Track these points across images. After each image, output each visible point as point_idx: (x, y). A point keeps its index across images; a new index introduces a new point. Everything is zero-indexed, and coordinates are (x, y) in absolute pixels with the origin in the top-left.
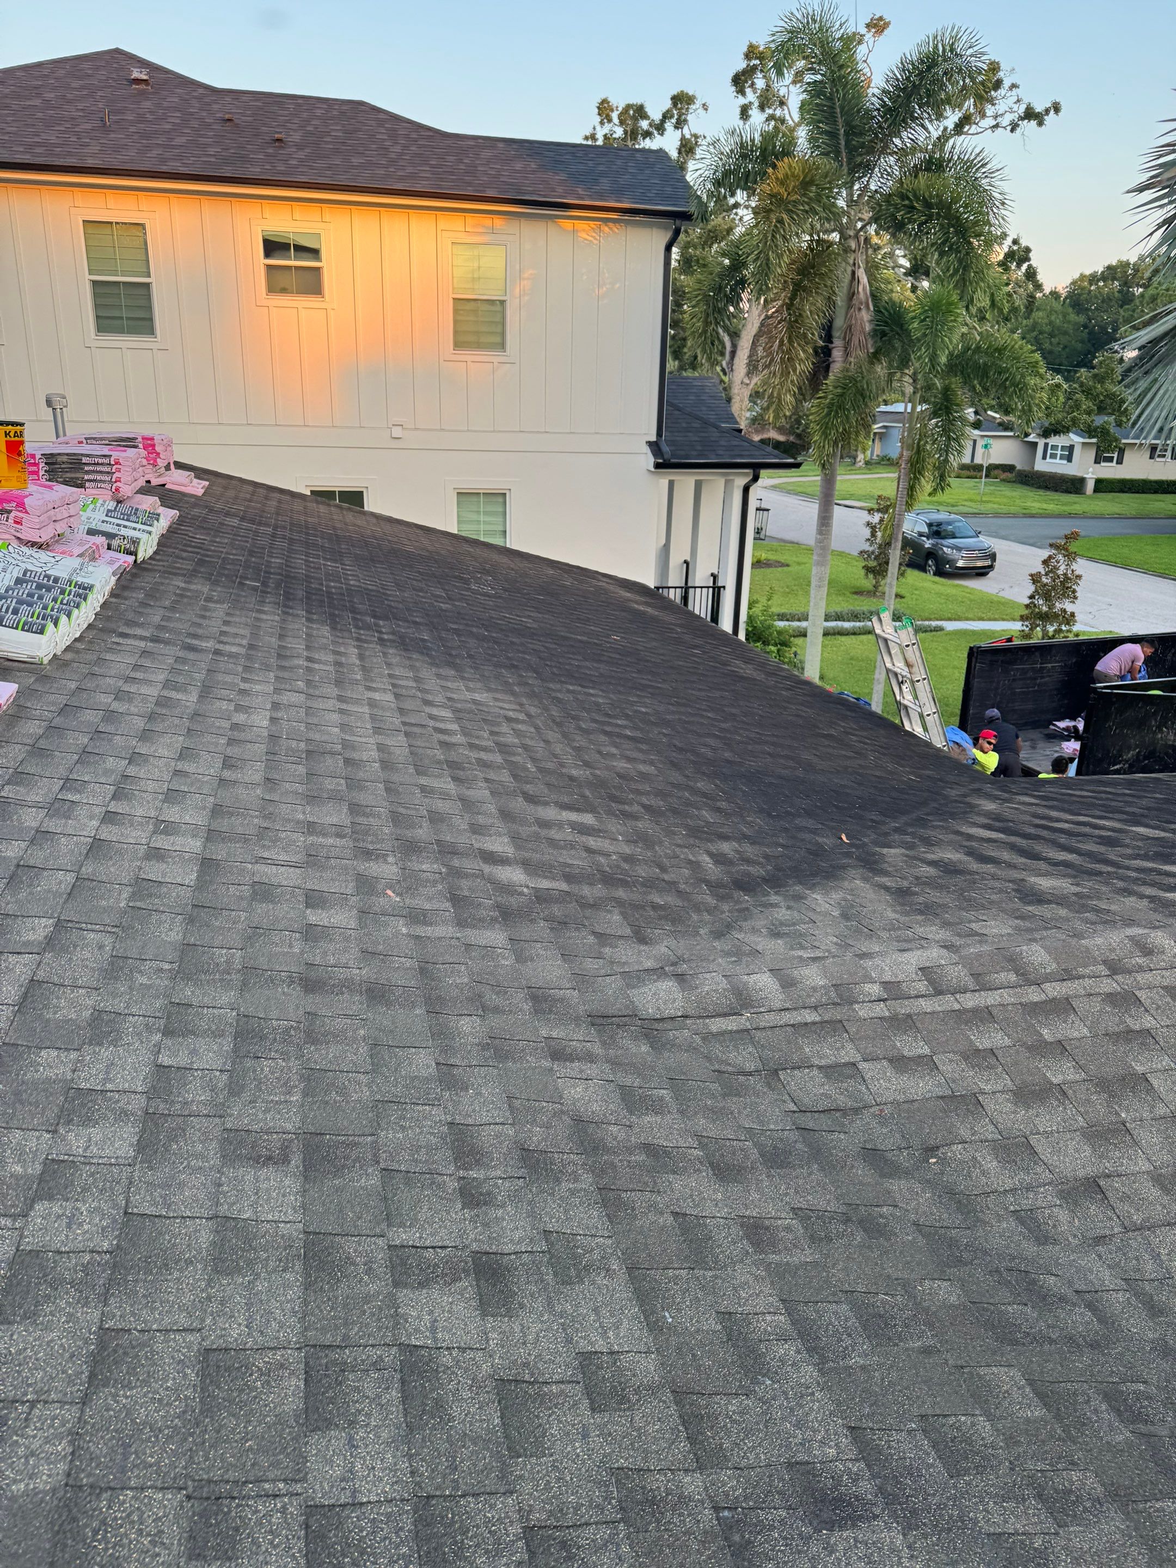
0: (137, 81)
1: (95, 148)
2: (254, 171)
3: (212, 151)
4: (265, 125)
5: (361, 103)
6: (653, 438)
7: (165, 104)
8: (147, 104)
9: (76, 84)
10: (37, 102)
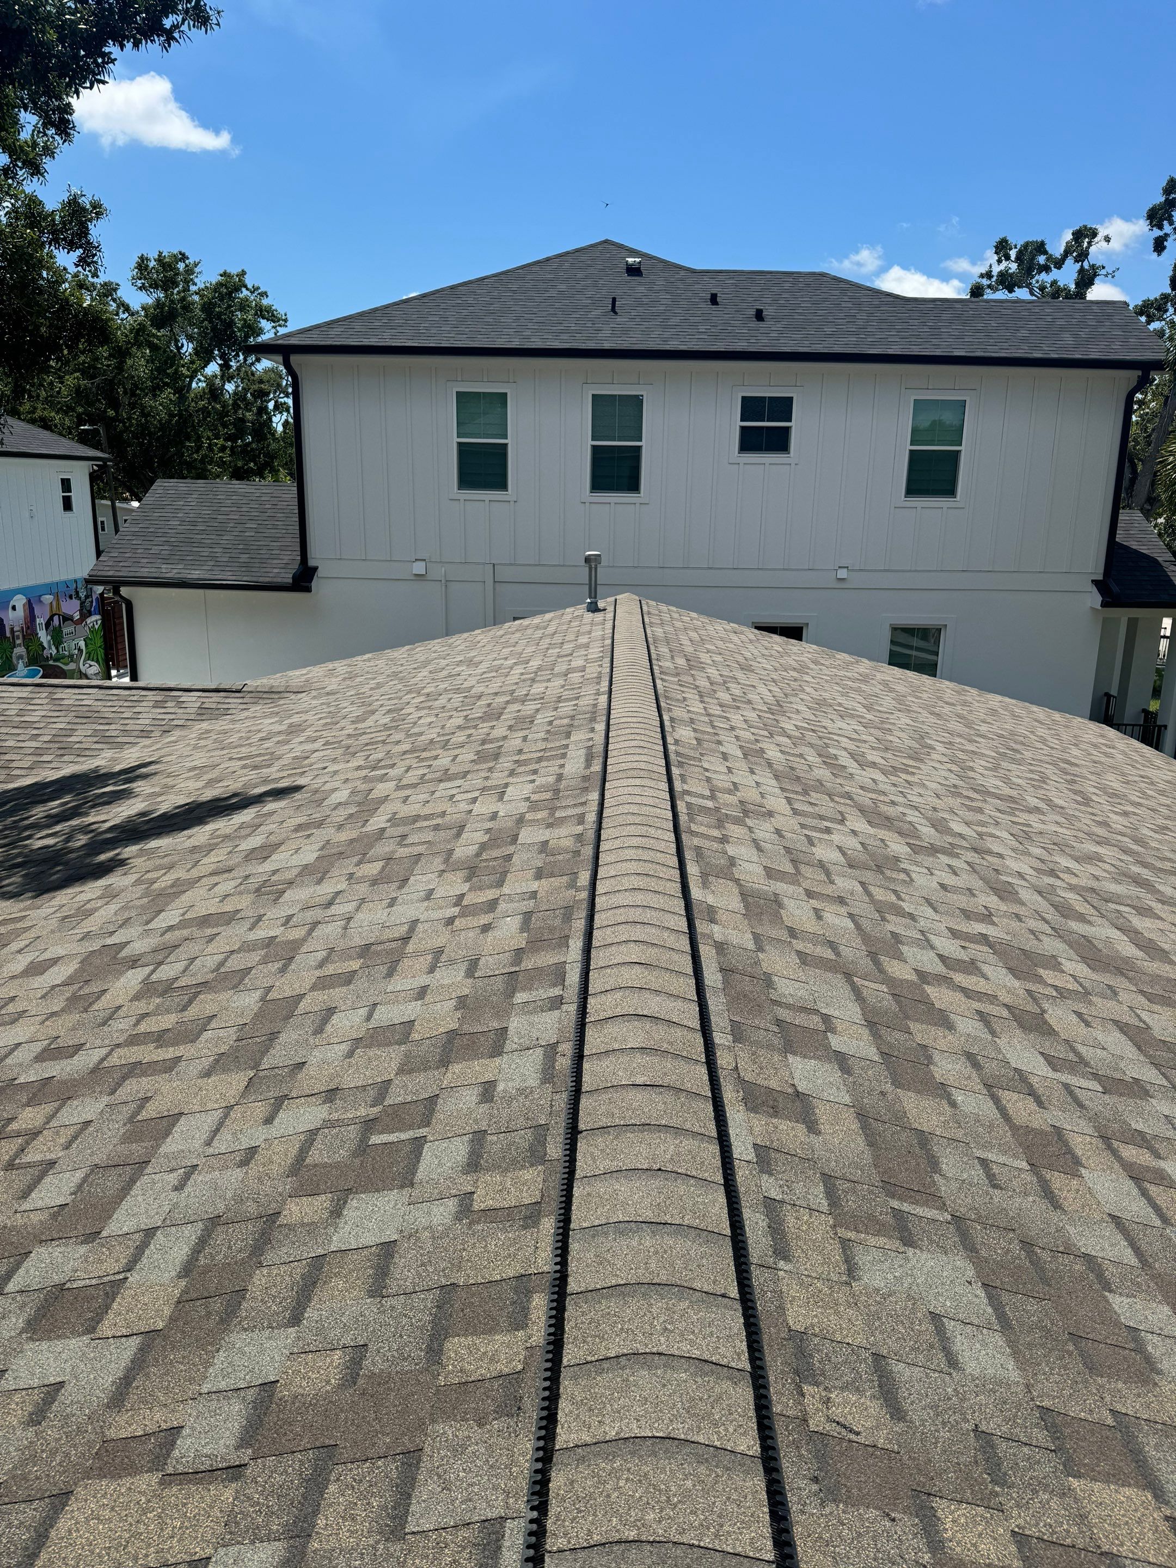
0: (631, 269)
1: (607, 333)
5: (823, 275)
6: (1100, 577)
7: (656, 288)
10: (553, 293)
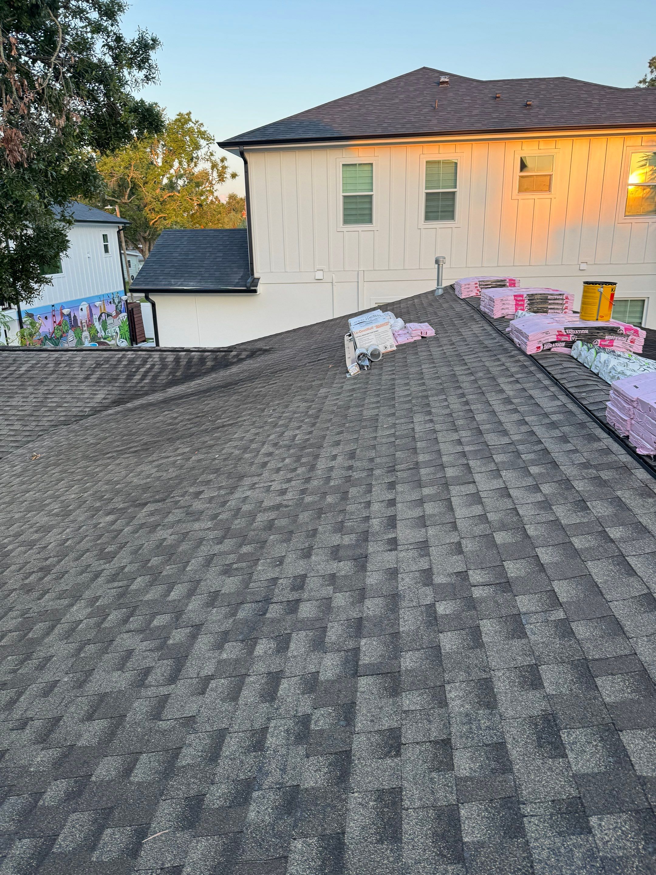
0: (443, 83)
1: (435, 122)
2: (521, 124)
3: (494, 115)
4: (517, 97)
5: (564, 78)
7: (460, 93)
8: (451, 94)
9: (411, 89)
10: (397, 101)
